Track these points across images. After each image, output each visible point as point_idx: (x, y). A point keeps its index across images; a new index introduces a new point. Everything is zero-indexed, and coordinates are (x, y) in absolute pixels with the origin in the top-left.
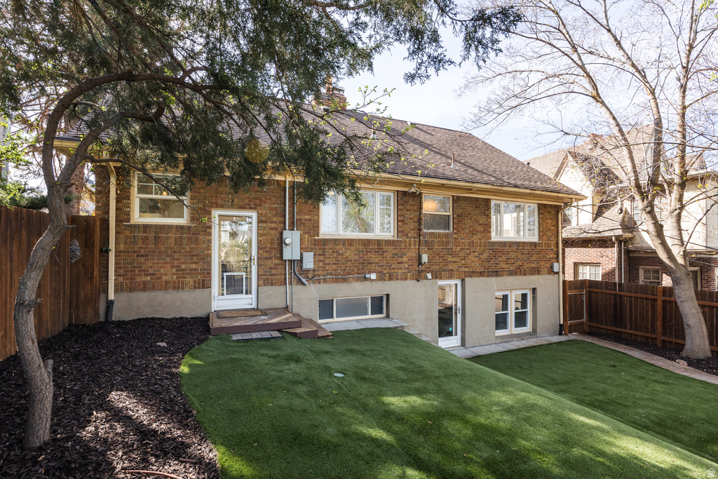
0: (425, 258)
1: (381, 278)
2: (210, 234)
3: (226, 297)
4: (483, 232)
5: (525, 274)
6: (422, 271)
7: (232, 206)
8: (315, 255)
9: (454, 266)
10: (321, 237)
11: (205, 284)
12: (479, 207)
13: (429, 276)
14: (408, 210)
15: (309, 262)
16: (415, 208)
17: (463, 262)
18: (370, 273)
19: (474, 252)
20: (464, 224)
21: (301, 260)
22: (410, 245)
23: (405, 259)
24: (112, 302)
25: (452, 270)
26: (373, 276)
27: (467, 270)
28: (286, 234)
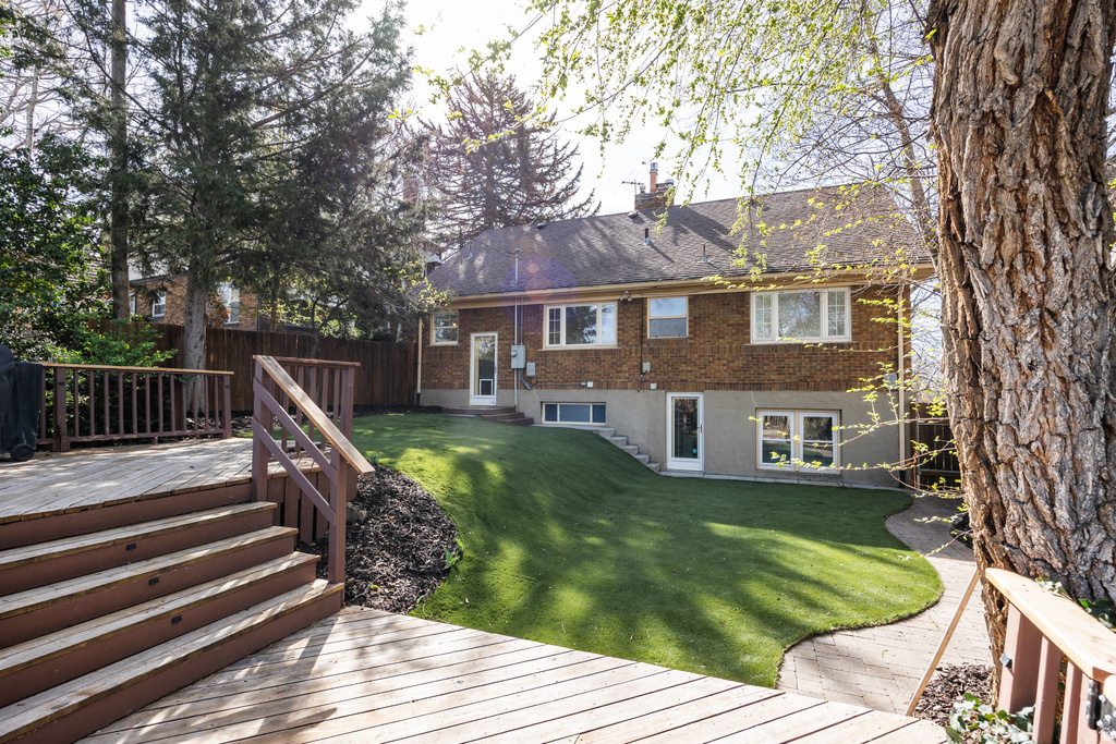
0: (647, 367)
1: (598, 386)
2: (469, 351)
3: (481, 396)
4: (734, 334)
5: (819, 389)
6: (646, 381)
7: (481, 331)
8: (537, 365)
9: (690, 377)
10: (544, 349)
11: (466, 386)
12: (728, 304)
13: (653, 386)
14: (628, 318)
15: (531, 370)
16: (638, 315)
17: (703, 371)
18: (587, 381)
19: (719, 359)
20: (704, 326)
21: (525, 368)
22: (631, 353)
23: (625, 368)
24: (419, 395)
25: (686, 381)
26: (590, 384)
27: (708, 380)
28: (513, 348)
